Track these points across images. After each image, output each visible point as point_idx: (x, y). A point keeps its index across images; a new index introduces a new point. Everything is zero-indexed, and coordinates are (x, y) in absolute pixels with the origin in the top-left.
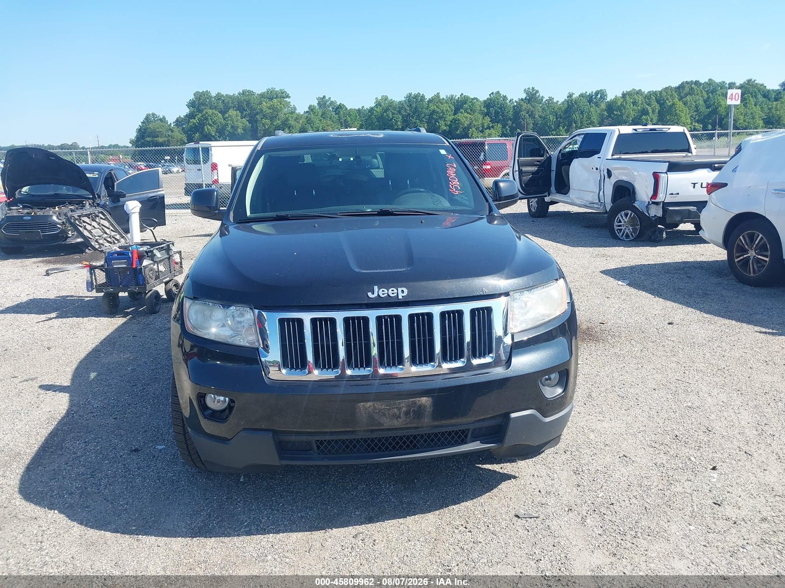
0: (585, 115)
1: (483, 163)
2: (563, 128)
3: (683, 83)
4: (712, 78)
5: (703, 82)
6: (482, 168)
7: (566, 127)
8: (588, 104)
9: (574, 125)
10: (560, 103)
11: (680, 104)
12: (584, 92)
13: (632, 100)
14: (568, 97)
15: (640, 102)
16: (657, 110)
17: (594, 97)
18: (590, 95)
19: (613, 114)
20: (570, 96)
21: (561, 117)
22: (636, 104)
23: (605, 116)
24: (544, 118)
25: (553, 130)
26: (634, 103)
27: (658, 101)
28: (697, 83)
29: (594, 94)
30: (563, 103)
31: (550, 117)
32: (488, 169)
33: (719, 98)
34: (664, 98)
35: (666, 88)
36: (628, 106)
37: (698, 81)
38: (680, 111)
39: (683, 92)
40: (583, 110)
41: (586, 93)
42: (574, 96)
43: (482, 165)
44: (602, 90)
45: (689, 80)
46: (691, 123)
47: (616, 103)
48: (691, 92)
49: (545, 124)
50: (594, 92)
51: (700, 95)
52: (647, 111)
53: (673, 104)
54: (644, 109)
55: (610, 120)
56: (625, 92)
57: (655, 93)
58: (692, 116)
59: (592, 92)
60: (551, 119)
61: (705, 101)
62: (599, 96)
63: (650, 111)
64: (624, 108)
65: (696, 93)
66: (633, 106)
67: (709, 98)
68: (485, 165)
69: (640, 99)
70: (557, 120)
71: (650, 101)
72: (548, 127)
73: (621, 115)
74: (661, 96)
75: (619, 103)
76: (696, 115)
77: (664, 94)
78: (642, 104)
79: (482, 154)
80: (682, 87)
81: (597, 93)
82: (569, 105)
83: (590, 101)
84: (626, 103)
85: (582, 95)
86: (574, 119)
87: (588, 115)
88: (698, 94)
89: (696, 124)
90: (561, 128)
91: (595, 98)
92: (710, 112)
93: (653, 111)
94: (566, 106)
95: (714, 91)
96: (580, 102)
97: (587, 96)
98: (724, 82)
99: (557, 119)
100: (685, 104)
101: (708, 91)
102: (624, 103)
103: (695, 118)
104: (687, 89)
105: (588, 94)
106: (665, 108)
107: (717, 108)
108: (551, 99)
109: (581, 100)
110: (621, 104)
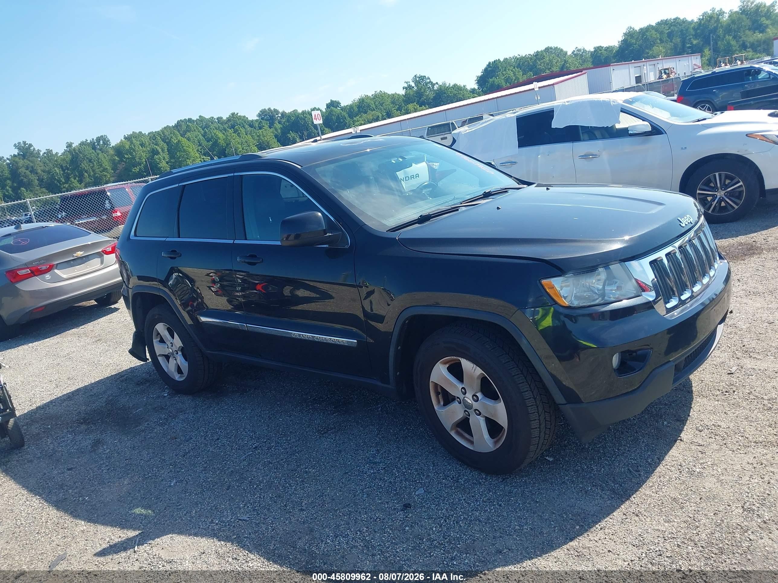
0: (95, 163)
1: (112, 211)
2: (75, 179)
3: (178, 122)
4: (202, 115)
5: (195, 119)
6: (112, 216)
7: (77, 179)
8: (94, 151)
9: (86, 174)
10: (60, 154)
11: (184, 140)
12: (84, 140)
13: (138, 143)
14: (67, 147)
15: (147, 144)
16: (166, 149)
17: (96, 144)
18: (91, 142)
19: (125, 158)
20: (69, 145)
21: (68, 169)
22: (144, 146)
23: (116, 161)
24: (49, 172)
25: (64, 183)
26: (142, 145)
27: (163, 140)
28: (190, 120)
29: (95, 141)
30: (63, 154)
31: (55, 170)
32: (119, 216)
33: (215, 131)
34: (168, 137)
35: (165, 128)
36: (137, 148)
37: (191, 119)
38: (187, 147)
39: (181, 130)
40: (90, 158)
41: (87, 140)
42: (74, 146)
43: (111, 213)
44: (102, 136)
45: (183, 119)
46: (200, 157)
47: (124, 147)
48: (188, 130)
49: (53, 177)
50: (95, 139)
51: (197, 130)
52: (158, 151)
53: (179, 141)
54: (153, 149)
55: (123, 165)
56: (126, 136)
57: (158, 133)
58: (198, 151)
59: (93, 139)
60: (57, 171)
61: (204, 136)
62: (101, 142)
63: (160, 151)
64: (134, 151)
65: (193, 130)
66: (142, 148)
67: (205, 132)
68: (114, 213)
69: (146, 141)
70: (64, 173)
71: (156, 141)
72: (58, 181)
73: (134, 158)
74: (165, 136)
75: (127, 147)
76: (201, 149)
77: (167, 133)
78: (149, 145)
79: (107, 202)
80: (179, 126)
81: (98, 139)
82: (73, 155)
83: (94, 148)
84: (135, 146)
85: (82, 144)
86: (84, 169)
87: (98, 162)
88: (195, 131)
89: (204, 157)
90: (73, 180)
91: (98, 144)
92: (212, 145)
93: (163, 150)
94: (70, 157)
95: (207, 126)
96: (85, 151)
97: (88, 144)
98: (213, 118)
99: (64, 171)
100: (189, 139)
101: (202, 126)
102: (133, 147)
103: (201, 152)
104: (184, 127)
105: (89, 141)
106: (173, 146)
107: (216, 141)
108: (49, 152)
109: (84, 148)
110: (130, 147)
